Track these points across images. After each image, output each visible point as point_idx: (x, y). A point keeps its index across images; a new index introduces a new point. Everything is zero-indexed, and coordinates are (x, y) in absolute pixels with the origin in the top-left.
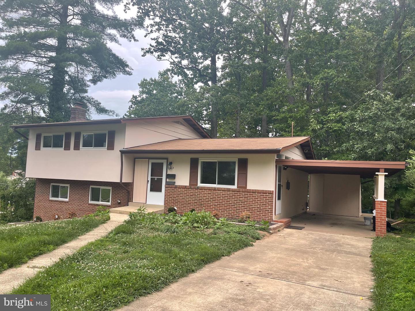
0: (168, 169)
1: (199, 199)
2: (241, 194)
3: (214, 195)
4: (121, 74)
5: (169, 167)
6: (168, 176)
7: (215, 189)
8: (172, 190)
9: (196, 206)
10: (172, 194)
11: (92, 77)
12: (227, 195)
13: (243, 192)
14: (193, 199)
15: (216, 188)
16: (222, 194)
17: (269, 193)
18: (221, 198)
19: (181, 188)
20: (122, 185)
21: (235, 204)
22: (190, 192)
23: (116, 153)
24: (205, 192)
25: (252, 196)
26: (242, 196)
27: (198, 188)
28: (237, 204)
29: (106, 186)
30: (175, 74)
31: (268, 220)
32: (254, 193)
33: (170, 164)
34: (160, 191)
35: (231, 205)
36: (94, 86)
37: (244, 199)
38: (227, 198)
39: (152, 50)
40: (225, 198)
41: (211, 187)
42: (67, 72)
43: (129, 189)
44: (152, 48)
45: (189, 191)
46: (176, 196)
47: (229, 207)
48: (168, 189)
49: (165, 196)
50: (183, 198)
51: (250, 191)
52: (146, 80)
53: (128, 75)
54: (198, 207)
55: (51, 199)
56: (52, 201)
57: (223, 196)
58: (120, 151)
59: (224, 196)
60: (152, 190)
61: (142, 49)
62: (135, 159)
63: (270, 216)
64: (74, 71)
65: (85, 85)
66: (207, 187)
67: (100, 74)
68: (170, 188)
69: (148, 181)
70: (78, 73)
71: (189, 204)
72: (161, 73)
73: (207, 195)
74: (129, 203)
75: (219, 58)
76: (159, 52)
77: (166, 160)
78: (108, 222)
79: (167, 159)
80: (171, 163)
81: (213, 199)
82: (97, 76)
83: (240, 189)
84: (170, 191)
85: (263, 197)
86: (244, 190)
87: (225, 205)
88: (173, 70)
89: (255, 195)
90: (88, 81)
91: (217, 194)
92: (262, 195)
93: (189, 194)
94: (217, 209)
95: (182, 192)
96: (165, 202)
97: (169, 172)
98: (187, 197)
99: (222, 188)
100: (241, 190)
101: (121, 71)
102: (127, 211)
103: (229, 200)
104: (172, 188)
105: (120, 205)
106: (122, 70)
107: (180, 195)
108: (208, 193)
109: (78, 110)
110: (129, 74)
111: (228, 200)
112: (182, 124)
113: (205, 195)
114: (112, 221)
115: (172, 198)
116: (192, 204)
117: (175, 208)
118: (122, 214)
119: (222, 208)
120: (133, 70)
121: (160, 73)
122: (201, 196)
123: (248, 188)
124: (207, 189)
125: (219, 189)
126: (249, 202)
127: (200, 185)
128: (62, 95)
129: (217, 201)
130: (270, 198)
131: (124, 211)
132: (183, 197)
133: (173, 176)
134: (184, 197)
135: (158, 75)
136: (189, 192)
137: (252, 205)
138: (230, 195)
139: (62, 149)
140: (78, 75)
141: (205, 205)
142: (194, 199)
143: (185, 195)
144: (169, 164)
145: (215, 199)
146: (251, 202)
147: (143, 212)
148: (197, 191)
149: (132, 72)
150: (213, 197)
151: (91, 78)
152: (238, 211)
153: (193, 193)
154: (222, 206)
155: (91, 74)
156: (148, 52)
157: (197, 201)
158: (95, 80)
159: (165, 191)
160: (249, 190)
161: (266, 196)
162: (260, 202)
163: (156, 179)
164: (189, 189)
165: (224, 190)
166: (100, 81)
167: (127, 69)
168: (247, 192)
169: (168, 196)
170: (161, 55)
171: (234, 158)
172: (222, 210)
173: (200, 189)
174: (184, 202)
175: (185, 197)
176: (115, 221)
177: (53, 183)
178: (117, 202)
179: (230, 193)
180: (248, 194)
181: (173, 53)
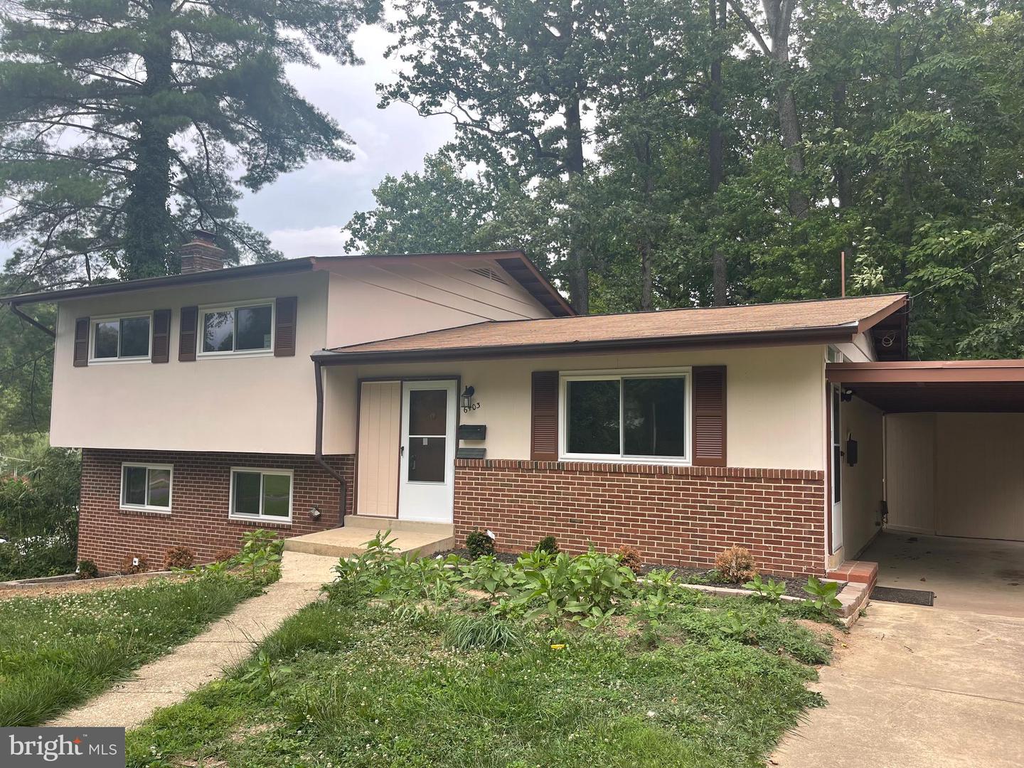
0: (462, 409)
1: (564, 504)
2: (709, 485)
3: (613, 491)
4: (324, 157)
5: (466, 404)
6: (463, 432)
7: (616, 470)
8: (476, 474)
9: (554, 525)
10: (477, 489)
11: (248, 170)
12: (659, 488)
13: (713, 477)
14: (545, 503)
15: (620, 466)
16: (642, 487)
17: (807, 481)
18: (637, 498)
19: (503, 469)
20: (323, 463)
21: (688, 518)
22: (536, 482)
23: (301, 366)
24: (582, 479)
25: (748, 492)
26: (711, 491)
27: (562, 468)
28: (695, 519)
29: (278, 467)
30: (469, 157)
31: (808, 570)
32: (753, 479)
33: (468, 395)
34: (440, 478)
35: (676, 523)
36: (253, 194)
37: (721, 503)
38: (659, 499)
39: (405, 89)
40: (654, 499)
41: (605, 465)
42: (175, 155)
43: (345, 473)
44: (407, 83)
45: (530, 476)
46: (490, 495)
47: (666, 528)
48: (463, 473)
49: (455, 493)
50: (512, 501)
51: (737, 475)
52: (394, 181)
53: (342, 161)
54: (562, 531)
55: (125, 507)
56: (126, 514)
57: (645, 493)
58: (313, 358)
59: (650, 493)
60: (413, 477)
61: (379, 87)
62: (360, 382)
63: (816, 559)
64: (196, 154)
65: (229, 193)
66: (590, 464)
67: (268, 161)
68: (471, 468)
69: (401, 449)
70: (208, 159)
71: (533, 518)
72: (431, 160)
73: (591, 490)
74: (348, 518)
75: (586, 108)
76: (425, 93)
77: (454, 382)
78: (271, 590)
79: (458, 378)
80: (471, 391)
81: (613, 502)
82: (259, 166)
83: (703, 469)
84: (469, 479)
85: (786, 494)
86: (719, 470)
87: (654, 522)
88: (462, 147)
89: (756, 487)
90: (236, 182)
91: (625, 486)
92: (782, 488)
93: (533, 487)
94: (628, 536)
95: (508, 480)
96: (454, 512)
97: (466, 420)
98: (525, 497)
99: (640, 467)
100: (708, 470)
101: (323, 150)
102: (337, 544)
103: (667, 505)
104: (475, 468)
105: (318, 524)
106: (326, 146)
107: (504, 490)
108: (594, 485)
109: (200, 253)
110: (346, 156)
111: (662, 505)
112: (496, 278)
113: (583, 489)
114: (287, 584)
115: (477, 499)
116: (543, 519)
117: (490, 534)
118: (321, 554)
119: (642, 532)
120: (354, 143)
121: (429, 160)
122: (569, 494)
123: (733, 462)
124: (591, 471)
125: (631, 471)
126: (737, 510)
127: (564, 456)
128: (161, 217)
129: (625, 508)
130: (813, 496)
131: (328, 547)
132: (511, 496)
133: (478, 433)
134: (516, 496)
135: (424, 167)
136: (531, 482)
137: (749, 522)
138: (671, 489)
139: (145, 361)
140: (208, 165)
141: (586, 522)
142: (550, 503)
143: (517, 491)
144: (466, 393)
145: (618, 502)
146: (744, 510)
147: (386, 550)
148: (558, 477)
149: (353, 151)
150: (610, 496)
151: (245, 173)
152: (700, 542)
153: (545, 482)
154: (645, 527)
155: (244, 163)
156: (394, 94)
157: (558, 509)
158: (255, 179)
159: (456, 478)
160: (736, 470)
161: (796, 488)
162: (775, 512)
163: (425, 443)
164: (531, 470)
165: (648, 472)
166: (269, 179)
167: (339, 143)
168: (729, 478)
169: (463, 493)
170: (431, 104)
171: (679, 367)
172: (644, 538)
173: (567, 471)
174: (517, 512)
175: (521, 496)
176: (296, 585)
177: (126, 460)
178: (311, 515)
179: (671, 483)
180: (731, 486)
181: (462, 96)
